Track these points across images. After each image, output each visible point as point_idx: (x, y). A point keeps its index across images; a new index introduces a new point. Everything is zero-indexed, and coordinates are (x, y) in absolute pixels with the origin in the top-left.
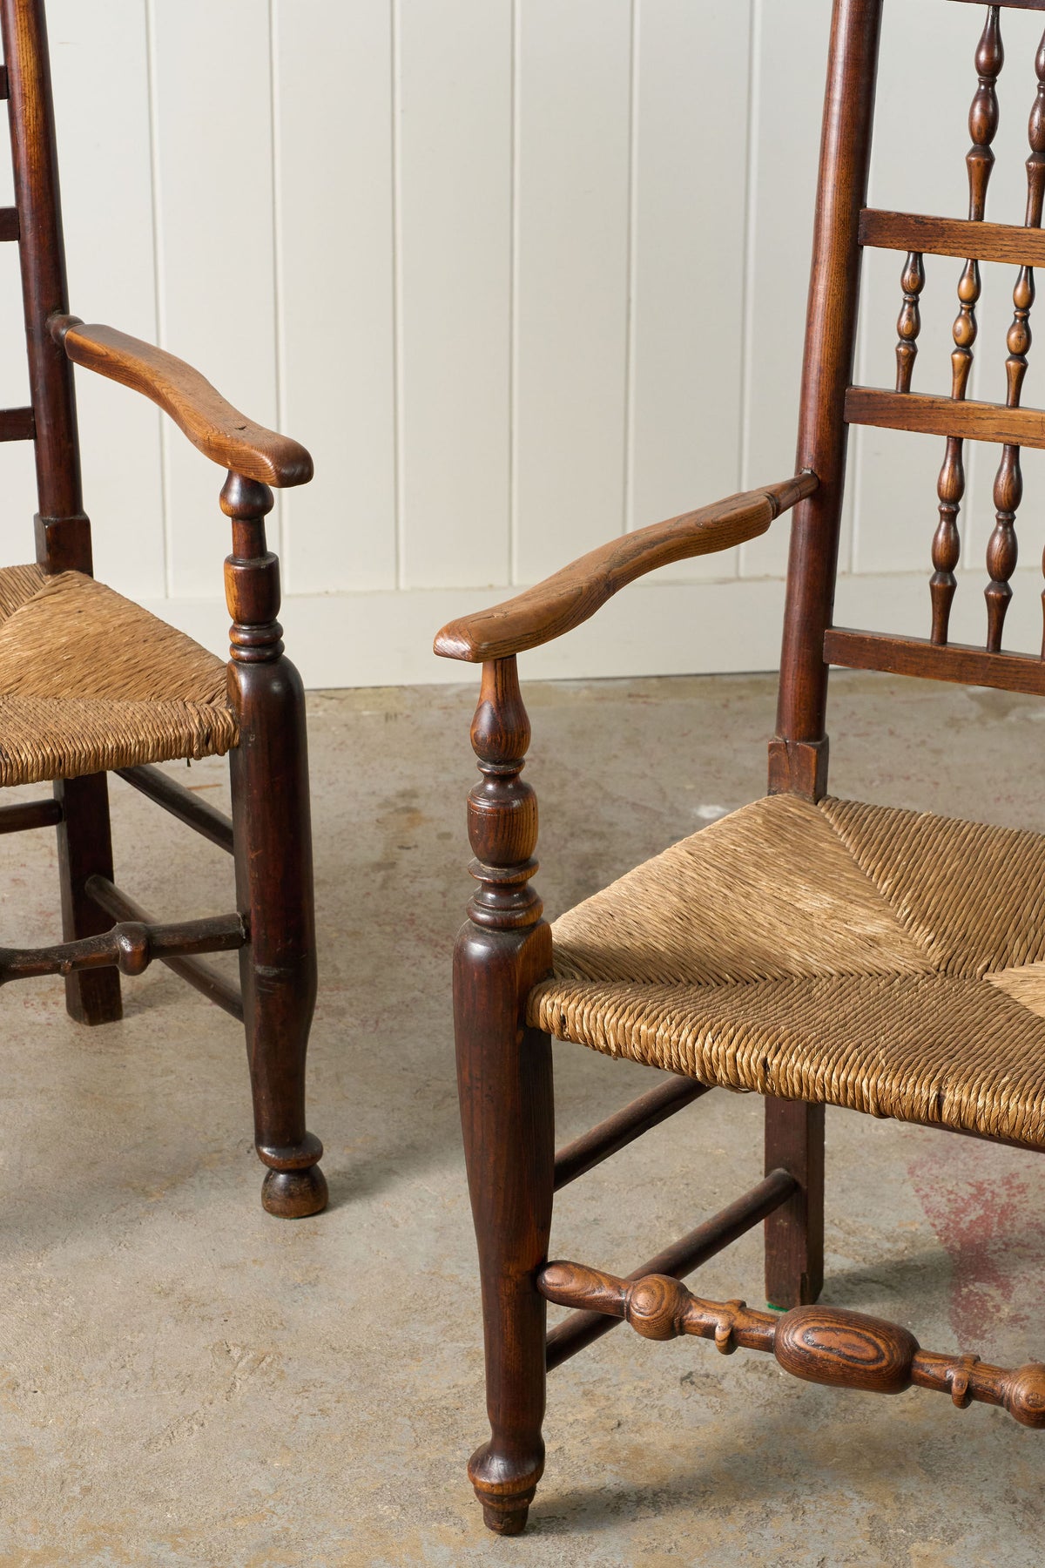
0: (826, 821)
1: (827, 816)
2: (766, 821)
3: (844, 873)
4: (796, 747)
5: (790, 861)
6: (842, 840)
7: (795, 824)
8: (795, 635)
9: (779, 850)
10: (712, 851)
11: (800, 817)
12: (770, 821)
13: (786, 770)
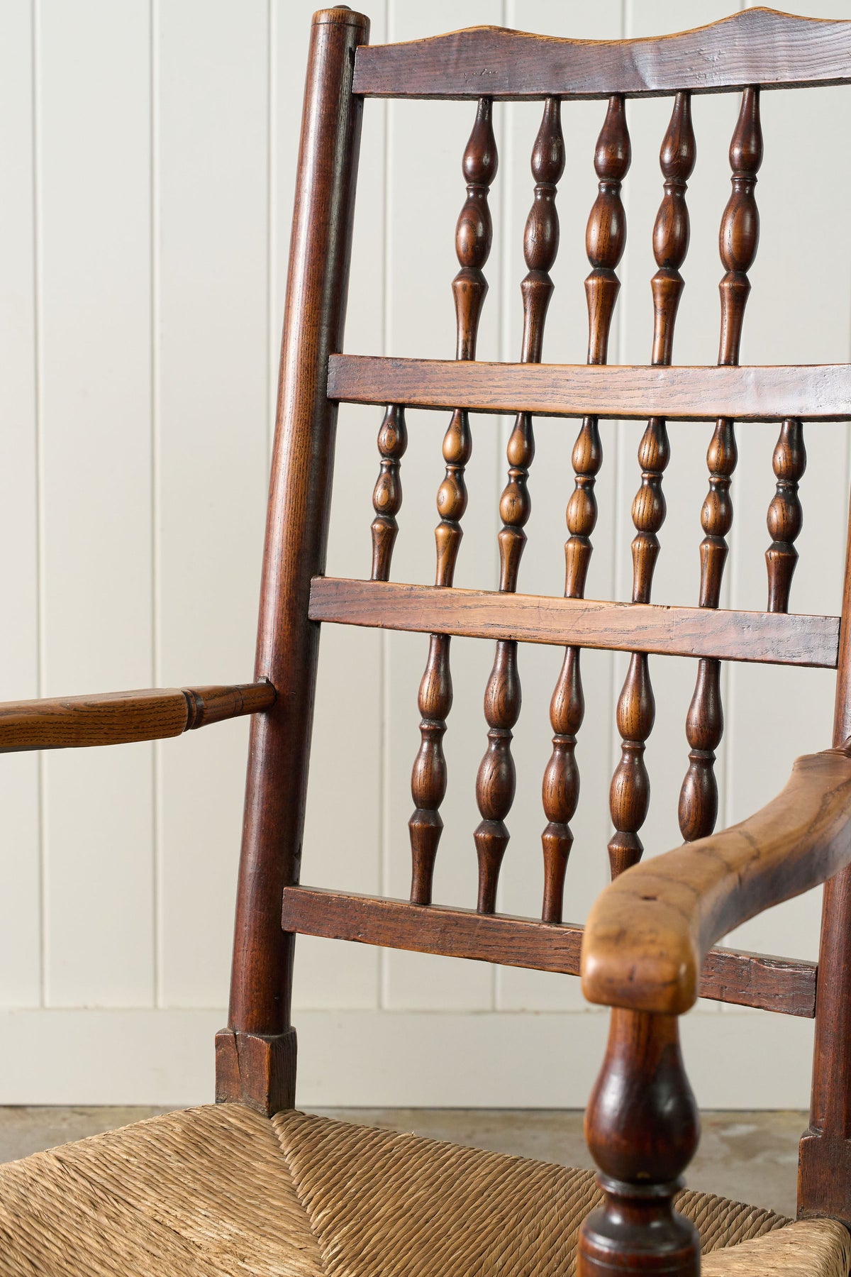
0: (275, 1137)
1: (278, 1132)
2: (188, 1130)
3: (270, 1200)
4: (246, 1040)
5: (199, 1180)
6: (286, 1160)
7: (230, 1137)
8: (249, 891)
9: (190, 1166)
10: (93, 1160)
11: (239, 1129)
12: (194, 1131)
13: (235, 1071)
